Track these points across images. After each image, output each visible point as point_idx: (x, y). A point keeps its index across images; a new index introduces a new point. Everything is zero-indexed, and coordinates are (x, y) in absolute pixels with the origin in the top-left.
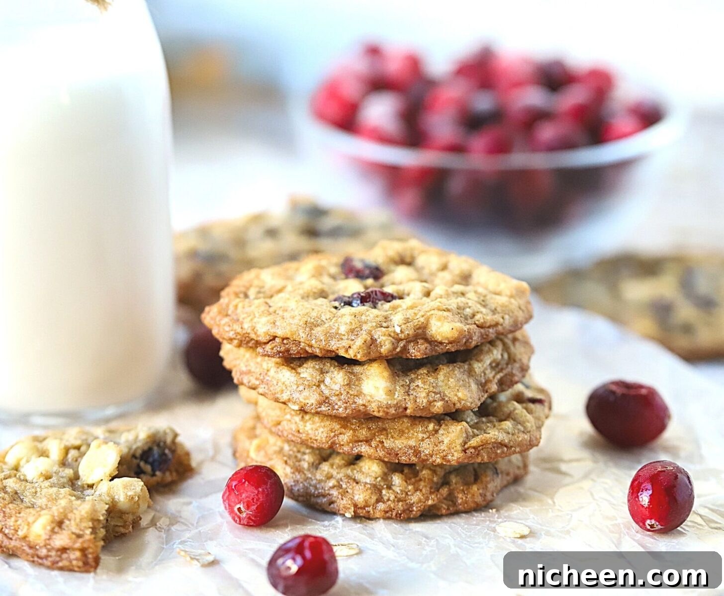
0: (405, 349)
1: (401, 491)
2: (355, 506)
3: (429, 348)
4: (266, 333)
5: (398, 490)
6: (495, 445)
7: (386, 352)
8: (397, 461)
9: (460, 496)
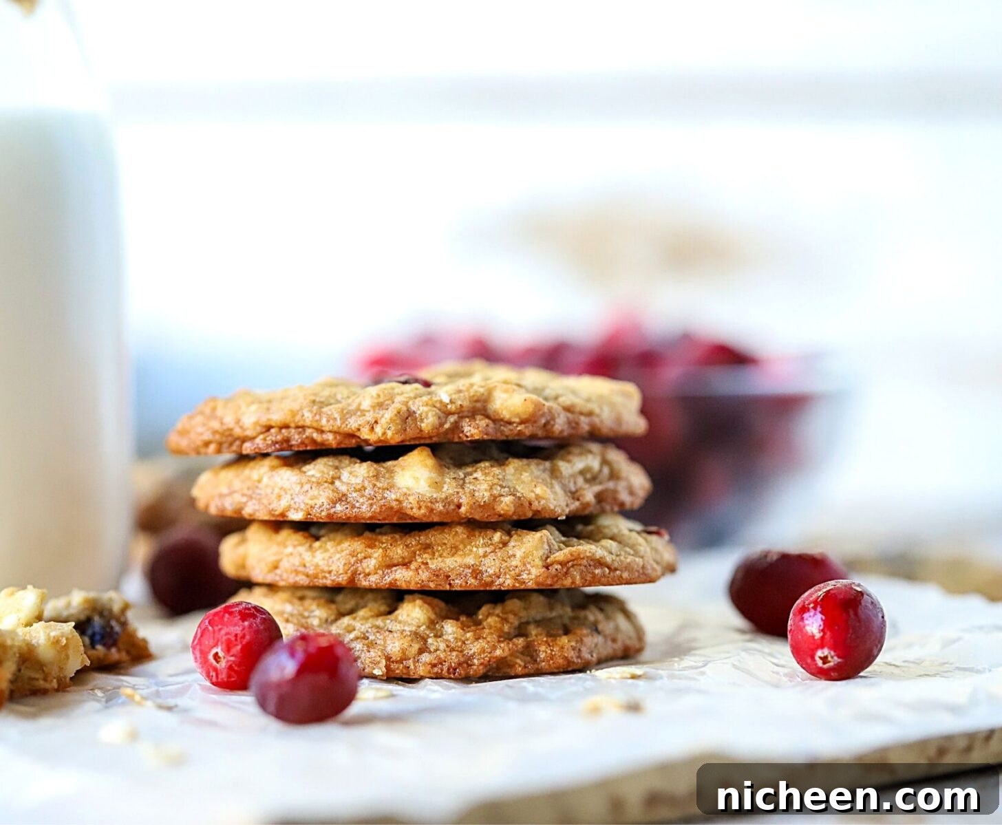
0: (456, 427)
1: (456, 638)
2: (388, 658)
3: (492, 425)
4: (256, 423)
5: (450, 638)
6: (592, 563)
7: (430, 428)
8: (448, 587)
9: (543, 648)
